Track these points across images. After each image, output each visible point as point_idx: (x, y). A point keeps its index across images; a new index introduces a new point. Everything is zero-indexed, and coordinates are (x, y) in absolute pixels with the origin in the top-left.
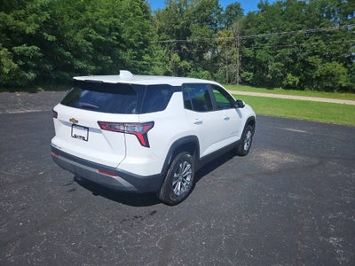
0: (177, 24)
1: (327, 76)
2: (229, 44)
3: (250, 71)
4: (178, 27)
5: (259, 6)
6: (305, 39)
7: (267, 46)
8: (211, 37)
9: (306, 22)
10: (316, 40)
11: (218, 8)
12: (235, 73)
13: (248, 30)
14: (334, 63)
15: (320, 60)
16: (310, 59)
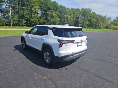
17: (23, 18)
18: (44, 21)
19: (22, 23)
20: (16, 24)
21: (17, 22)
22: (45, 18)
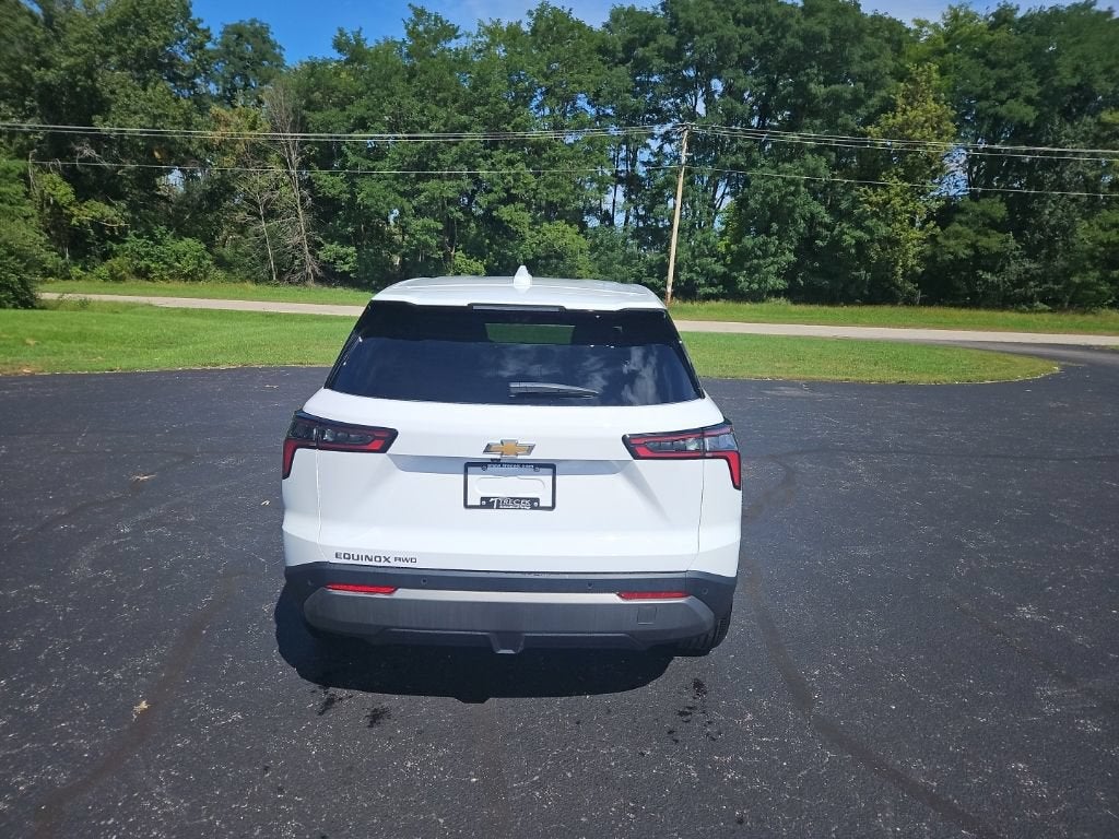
0: (46, 64)
1: (548, 257)
2: (259, 152)
3: (346, 241)
4: (50, 76)
5: (339, 46)
6: (485, 157)
7: (385, 169)
8: (188, 124)
9: (477, 109)
10: (511, 163)
11: (193, 29)
12: (298, 247)
13: (318, 116)
14: (561, 225)
15: (527, 217)
16: (505, 212)
17: (775, 226)
18: (983, 241)
19: (757, 269)
20: (711, 279)
21: (719, 269)
22: (999, 210)
